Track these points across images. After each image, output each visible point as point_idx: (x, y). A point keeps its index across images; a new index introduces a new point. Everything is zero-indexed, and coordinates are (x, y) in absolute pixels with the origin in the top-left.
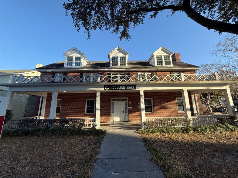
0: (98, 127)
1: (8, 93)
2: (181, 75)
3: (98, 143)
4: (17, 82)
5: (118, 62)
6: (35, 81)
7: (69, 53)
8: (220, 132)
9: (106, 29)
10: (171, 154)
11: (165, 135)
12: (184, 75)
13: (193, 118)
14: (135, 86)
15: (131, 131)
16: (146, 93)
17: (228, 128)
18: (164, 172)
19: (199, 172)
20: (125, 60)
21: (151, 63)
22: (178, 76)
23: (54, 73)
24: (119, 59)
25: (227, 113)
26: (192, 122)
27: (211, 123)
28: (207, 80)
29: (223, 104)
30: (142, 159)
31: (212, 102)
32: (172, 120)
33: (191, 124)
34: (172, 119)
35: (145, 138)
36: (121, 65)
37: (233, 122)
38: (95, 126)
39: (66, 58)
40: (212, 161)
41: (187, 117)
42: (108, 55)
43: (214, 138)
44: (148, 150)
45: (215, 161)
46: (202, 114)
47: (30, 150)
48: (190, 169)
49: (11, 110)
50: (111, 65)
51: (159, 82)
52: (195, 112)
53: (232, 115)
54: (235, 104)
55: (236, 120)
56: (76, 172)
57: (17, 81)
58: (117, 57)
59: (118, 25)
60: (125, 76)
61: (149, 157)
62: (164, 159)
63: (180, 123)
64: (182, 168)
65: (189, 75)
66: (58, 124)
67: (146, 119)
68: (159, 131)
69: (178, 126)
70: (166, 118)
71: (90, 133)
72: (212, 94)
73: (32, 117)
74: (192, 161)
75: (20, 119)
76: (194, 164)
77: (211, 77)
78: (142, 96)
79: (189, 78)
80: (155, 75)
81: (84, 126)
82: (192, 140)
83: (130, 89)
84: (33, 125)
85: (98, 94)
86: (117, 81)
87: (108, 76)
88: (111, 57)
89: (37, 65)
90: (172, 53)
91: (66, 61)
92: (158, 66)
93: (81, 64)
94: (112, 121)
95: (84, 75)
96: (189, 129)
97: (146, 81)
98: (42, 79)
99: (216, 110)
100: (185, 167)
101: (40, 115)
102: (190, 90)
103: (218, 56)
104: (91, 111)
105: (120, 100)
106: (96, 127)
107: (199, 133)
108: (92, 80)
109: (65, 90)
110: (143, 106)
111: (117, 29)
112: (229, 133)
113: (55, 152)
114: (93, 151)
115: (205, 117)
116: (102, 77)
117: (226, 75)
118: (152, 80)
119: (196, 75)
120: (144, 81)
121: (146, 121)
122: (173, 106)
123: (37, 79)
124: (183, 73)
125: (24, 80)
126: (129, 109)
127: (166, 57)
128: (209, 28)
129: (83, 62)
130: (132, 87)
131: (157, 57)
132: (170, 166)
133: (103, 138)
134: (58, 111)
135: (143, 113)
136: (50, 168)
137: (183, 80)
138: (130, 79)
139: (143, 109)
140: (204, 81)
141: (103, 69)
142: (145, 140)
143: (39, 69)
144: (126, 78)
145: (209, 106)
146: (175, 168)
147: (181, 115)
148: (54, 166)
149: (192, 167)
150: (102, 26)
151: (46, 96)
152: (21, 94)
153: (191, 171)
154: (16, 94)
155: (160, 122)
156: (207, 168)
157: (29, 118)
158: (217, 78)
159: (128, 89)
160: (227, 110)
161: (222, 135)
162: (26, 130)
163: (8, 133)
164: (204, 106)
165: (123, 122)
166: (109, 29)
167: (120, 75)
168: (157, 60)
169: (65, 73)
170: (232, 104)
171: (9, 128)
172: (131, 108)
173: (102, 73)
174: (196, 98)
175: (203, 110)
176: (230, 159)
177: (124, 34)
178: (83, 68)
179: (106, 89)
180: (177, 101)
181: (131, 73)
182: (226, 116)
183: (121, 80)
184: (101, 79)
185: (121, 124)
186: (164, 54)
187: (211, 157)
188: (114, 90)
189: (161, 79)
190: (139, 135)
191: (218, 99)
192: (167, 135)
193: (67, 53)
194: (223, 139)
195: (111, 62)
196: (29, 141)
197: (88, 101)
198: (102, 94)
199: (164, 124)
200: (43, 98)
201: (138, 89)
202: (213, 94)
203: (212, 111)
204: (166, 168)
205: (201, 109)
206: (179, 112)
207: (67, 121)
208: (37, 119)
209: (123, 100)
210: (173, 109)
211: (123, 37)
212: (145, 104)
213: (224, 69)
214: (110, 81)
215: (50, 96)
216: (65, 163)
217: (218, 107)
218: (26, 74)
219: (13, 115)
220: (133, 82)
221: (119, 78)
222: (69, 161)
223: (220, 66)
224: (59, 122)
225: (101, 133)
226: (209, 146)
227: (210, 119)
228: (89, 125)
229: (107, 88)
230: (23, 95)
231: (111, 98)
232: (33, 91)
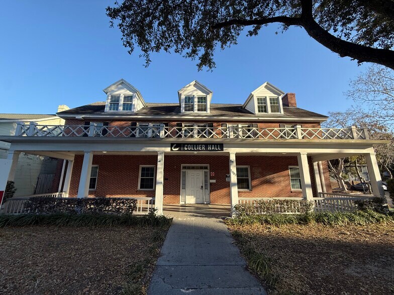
0: (159, 213)
1: (8, 152)
2: (296, 129)
3: (159, 239)
4: (25, 135)
5: (195, 106)
6: (55, 133)
7: (113, 88)
8: (360, 224)
9: (177, 51)
10: (279, 259)
11: (269, 228)
12: (302, 130)
13: (316, 201)
14: (221, 146)
15: (214, 219)
16: (240, 158)
17: (373, 217)
18: (266, 290)
19: (325, 290)
20: (206, 102)
21: (248, 108)
22: (293, 130)
23: (87, 122)
24: (196, 100)
25: (371, 193)
26: (314, 206)
27: (344, 209)
28: (338, 137)
29: (364, 179)
30: (231, 267)
31: (346, 174)
32: (281, 203)
33: (312, 210)
34: (281, 201)
35: (236, 232)
36: (199, 110)
37: (380, 208)
38: (155, 210)
39: (108, 96)
40: (346, 271)
41: (305, 198)
42: (179, 93)
43: (349, 233)
44: (241, 253)
45: (348, 271)
46: (330, 194)
47: (44, 250)
48: (309, 284)
49: (13, 182)
50: (183, 110)
51: (261, 140)
52: (320, 190)
53: (379, 196)
54: (384, 178)
55: (385, 205)
56: (120, 288)
57: (24, 132)
58: (193, 98)
59: (195, 45)
60: (206, 129)
61: (242, 263)
62: (267, 266)
63: (294, 207)
64: (296, 282)
65: (310, 129)
66: (92, 206)
67: (239, 201)
68: (260, 221)
69: (291, 213)
70: (271, 199)
71: (145, 223)
72: (346, 161)
73: (48, 195)
74: (313, 271)
75: (28, 197)
76: (317, 276)
77: (346, 134)
78: (233, 162)
79: (310, 134)
80: (254, 128)
81: (136, 211)
82: (314, 236)
83: (213, 150)
84: (50, 208)
85: (161, 158)
86: (192, 136)
87: (177, 129)
88: (183, 97)
89: (60, 107)
90: (283, 94)
91: (108, 102)
92: (259, 113)
93: (133, 107)
94: (182, 203)
95: (137, 126)
96: (309, 217)
97: (240, 137)
98: (67, 131)
99: (353, 188)
100: (301, 281)
101: (62, 191)
102: (311, 154)
103: (356, 99)
104: (148, 186)
105: (197, 168)
106: (155, 212)
107: (325, 224)
108: (150, 134)
109: (105, 150)
110: (234, 178)
111: (194, 52)
112: (373, 226)
113: (86, 253)
114: (150, 252)
115: (335, 199)
116: (167, 129)
117: (369, 130)
118: (249, 137)
119: (320, 129)
120: (237, 137)
121: (238, 203)
122: (283, 180)
123: (59, 131)
124: (300, 126)
125: (38, 132)
126: (211, 184)
127: (274, 99)
128: (343, 55)
129: (136, 105)
130: (217, 148)
131: (258, 99)
132: (276, 280)
133: (166, 232)
134: (92, 185)
135: (235, 190)
136: (78, 281)
137: (300, 137)
138: (214, 133)
139: (234, 185)
140: (334, 140)
141: (169, 117)
142: (237, 236)
143: (62, 114)
144: (207, 133)
145: (342, 181)
146: (286, 282)
147: (297, 194)
148: (84, 277)
149: (313, 281)
150: (169, 46)
151: (73, 159)
152: (31, 156)
153: (311, 288)
154: (22, 155)
155: (262, 206)
156: (336, 282)
157: (43, 195)
158: (355, 135)
159: (210, 150)
160: (370, 188)
161: (362, 229)
162: (38, 217)
163: (7, 220)
164: (334, 181)
165: (200, 205)
166: (180, 51)
167: (197, 128)
168: (259, 103)
169: (106, 122)
170: (378, 178)
171: (8, 212)
172: (214, 181)
173: (167, 123)
174: (321, 167)
175: (333, 187)
176: (374, 269)
177: (206, 60)
178: (136, 114)
179: (173, 149)
180: (289, 172)
181: (215, 124)
182: (370, 198)
183: (198, 136)
184: (166, 133)
185: (197, 208)
186: (269, 95)
187: (346, 265)
188: (187, 151)
189: (265, 134)
190: (227, 226)
191: (356, 169)
192: (273, 228)
193: (110, 89)
194: (364, 235)
195: (183, 105)
196: (43, 235)
197: (143, 169)
198: (167, 157)
199: (268, 209)
200: (67, 162)
201: (226, 150)
202: (349, 162)
203: (346, 189)
204: (271, 283)
205: (329, 186)
206: (292, 190)
207: (108, 202)
208: (57, 197)
209: (201, 168)
210: (283, 184)
211: (204, 66)
212: (238, 176)
213: (367, 121)
214: (180, 136)
215: (79, 159)
216: (102, 273)
217: (357, 182)
218: (41, 122)
219: (16, 190)
220: (218, 139)
221: (195, 132)
222: (109, 270)
223: (359, 115)
224: (93, 204)
225: (165, 223)
226: (340, 246)
227: (343, 202)
228: (144, 209)
229: (175, 148)
230: (33, 156)
231: (182, 165)
232: (51, 151)
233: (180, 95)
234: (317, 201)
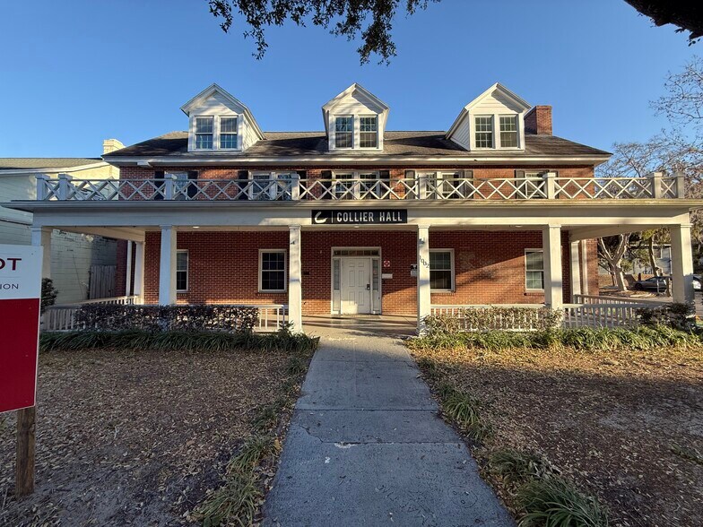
0: (297, 329)
1: (33, 229)
2: (546, 180)
3: (297, 371)
4: (54, 199)
5: (355, 137)
6: (107, 193)
7: (199, 103)
8: (639, 348)
9: (317, 21)
10: (493, 402)
11: (481, 354)
12: (557, 181)
13: (567, 310)
14: (403, 213)
15: (389, 340)
16: (437, 236)
17: (664, 337)
18: (469, 446)
19: (562, 448)
20: (376, 128)
21: (456, 139)
22: (540, 182)
23: (158, 171)
24: (357, 124)
25: (669, 295)
26: (562, 318)
27: (616, 324)
28: (625, 195)
29: (662, 269)
30: (414, 412)
31: (630, 261)
32: (506, 313)
33: (559, 325)
34: (505, 310)
35: (425, 360)
36: (362, 145)
37: (681, 321)
38: (289, 325)
39: (191, 121)
40: (602, 421)
41: (549, 305)
42: (323, 110)
43: (617, 363)
44: (431, 392)
45: (607, 421)
46: (594, 298)
47: (119, 386)
48: (538, 438)
49: (49, 281)
50: (332, 146)
51: (478, 202)
52: (576, 291)
53: (683, 301)
54: (696, 270)
55: (691, 316)
56: (241, 441)
57: (52, 193)
58: (351, 120)
59: (354, 8)
60: (375, 182)
61: (432, 408)
62: (472, 413)
63: (528, 320)
64: (519, 436)
65: (572, 179)
66: (185, 319)
67: (432, 310)
68: (467, 342)
69: (521, 330)
70: (489, 307)
71: (273, 345)
72: (633, 238)
73: (111, 300)
74: (547, 421)
75: (79, 304)
76: (553, 429)
77: (641, 188)
78: (423, 243)
79: (572, 189)
80: (466, 180)
81: (258, 325)
82: (555, 367)
83: (389, 222)
84: (118, 322)
85: (295, 237)
86: (350, 196)
87: (322, 183)
88: (332, 119)
89: (106, 143)
90: (528, 107)
91: (192, 133)
92: (478, 149)
93: (239, 141)
94: (334, 313)
95: (250, 178)
96: (552, 337)
97: (439, 197)
98: (126, 190)
99: (638, 286)
100: (525, 435)
101: (132, 294)
102: (569, 226)
103: (674, 115)
104: (276, 283)
105: (360, 253)
106: (290, 328)
107: (577, 348)
108: (273, 194)
109: (197, 223)
110: (424, 272)
111: (352, 21)
112: (661, 351)
113: (185, 391)
114: (285, 390)
115: (602, 306)
116: (304, 184)
117: (688, 179)
118: (455, 196)
119: (592, 179)
120: (433, 196)
121: (430, 314)
122: (512, 273)
123: (113, 191)
124: (554, 174)
125: (75, 193)
126: (384, 281)
127: (508, 120)
128: (661, 20)
129: (244, 136)
130: (396, 217)
131: (478, 120)
132: (486, 432)
133: (309, 359)
134: (181, 284)
135: (425, 292)
136: (176, 430)
137: (552, 195)
138: (390, 190)
139: (424, 282)
140: (616, 201)
141: (307, 160)
142: (425, 366)
143: (113, 157)
144: (378, 189)
145: (621, 274)
146: (501, 436)
147: (534, 298)
148: (186, 424)
149: (544, 435)
150: (301, 10)
151: (143, 239)
152: (72, 234)
153: (542, 444)
154: (55, 233)
155: (471, 318)
156: (583, 437)
157: (102, 301)
158: (658, 189)
159: (382, 222)
160: (670, 286)
161: (641, 355)
162: (101, 335)
163: (53, 341)
164: (607, 274)
165: (365, 316)
166: (324, 21)
167: (359, 180)
168: (478, 129)
169: (193, 171)
170: (688, 268)
171: (52, 327)
172: (389, 276)
173: (303, 171)
174: (585, 250)
175: (601, 285)
176: (649, 418)
177: (376, 39)
178: (246, 155)
179: (317, 221)
180: (525, 259)
181: (392, 172)
182: (665, 305)
183: (362, 194)
184: (302, 191)
185: (360, 322)
186: (500, 110)
187: (602, 412)
188: (340, 225)
189: (486, 190)
190: (410, 351)
191: (651, 252)
192: (488, 354)
193: (193, 106)
194: (644, 365)
195: (333, 136)
196: (112, 364)
197: (265, 256)
198: (307, 235)
199: (481, 323)
200: (134, 245)
201: (411, 221)
202: (638, 240)
203: (625, 288)
204: (477, 436)
205: (594, 283)
206: (528, 290)
207: (210, 313)
208: (125, 303)
209: (367, 253)
210: (511, 281)
211: (372, 51)
212: (432, 266)
213: (687, 159)
214: (328, 197)
215: (153, 240)
216: (212, 420)
217: (648, 275)
218: (80, 174)
219: (57, 292)
220: (398, 200)
221: (356, 187)
222: (221, 415)
223: (675, 149)
224: (186, 314)
225: (305, 346)
226: (599, 383)
227: (617, 310)
228: (272, 323)
229: (319, 218)
230: (75, 235)
231: (333, 249)
232: (105, 227)
233: (326, 115)
234: (570, 310)
